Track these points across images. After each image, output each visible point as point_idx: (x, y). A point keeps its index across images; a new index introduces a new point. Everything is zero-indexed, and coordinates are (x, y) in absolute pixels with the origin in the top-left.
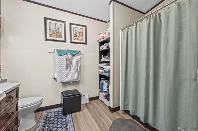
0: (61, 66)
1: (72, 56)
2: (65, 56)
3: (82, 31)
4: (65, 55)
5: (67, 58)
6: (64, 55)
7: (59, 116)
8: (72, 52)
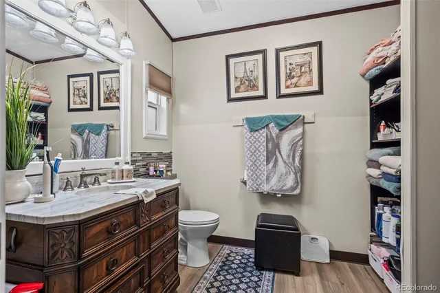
0: (255, 156)
1: (281, 130)
2: (264, 132)
3: (309, 59)
4: (263, 130)
5: (267, 136)
6: (261, 129)
7: (249, 266)
8: (279, 121)
